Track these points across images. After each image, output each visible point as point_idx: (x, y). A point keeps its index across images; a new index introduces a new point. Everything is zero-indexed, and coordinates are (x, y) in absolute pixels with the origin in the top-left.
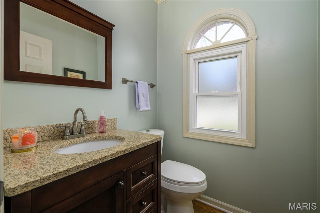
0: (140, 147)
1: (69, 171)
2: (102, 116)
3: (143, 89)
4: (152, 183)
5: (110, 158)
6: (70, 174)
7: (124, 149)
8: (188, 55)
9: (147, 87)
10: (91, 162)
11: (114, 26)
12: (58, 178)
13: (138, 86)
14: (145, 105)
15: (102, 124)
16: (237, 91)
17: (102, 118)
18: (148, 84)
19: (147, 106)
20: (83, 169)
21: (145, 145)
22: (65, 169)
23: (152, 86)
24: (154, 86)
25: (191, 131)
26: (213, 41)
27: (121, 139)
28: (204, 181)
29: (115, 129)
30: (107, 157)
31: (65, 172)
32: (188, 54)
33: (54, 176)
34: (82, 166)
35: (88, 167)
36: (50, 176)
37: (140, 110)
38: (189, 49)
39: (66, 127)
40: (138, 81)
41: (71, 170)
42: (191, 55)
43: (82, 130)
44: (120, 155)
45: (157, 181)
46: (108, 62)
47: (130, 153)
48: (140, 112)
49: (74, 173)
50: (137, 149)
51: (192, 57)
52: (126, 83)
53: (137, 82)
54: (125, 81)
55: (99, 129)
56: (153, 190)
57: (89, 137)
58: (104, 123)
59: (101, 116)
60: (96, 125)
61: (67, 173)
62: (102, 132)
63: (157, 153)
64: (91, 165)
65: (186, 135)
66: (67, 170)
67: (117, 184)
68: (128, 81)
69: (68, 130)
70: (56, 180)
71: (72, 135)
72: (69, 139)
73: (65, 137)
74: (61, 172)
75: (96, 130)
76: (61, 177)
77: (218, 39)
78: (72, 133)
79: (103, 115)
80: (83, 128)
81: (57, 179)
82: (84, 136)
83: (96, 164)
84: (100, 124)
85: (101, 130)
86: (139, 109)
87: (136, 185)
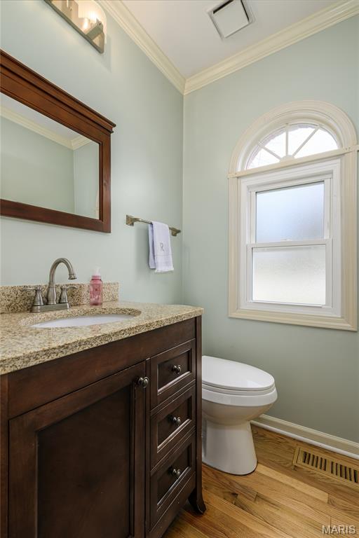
0: (172, 323)
1: (67, 348)
2: (96, 277)
3: (161, 234)
4: (188, 387)
5: (128, 335)
6: (68, 354)
7: (148, 322)
8: (239, 180)
9: (169, 232)
10: (99, 337)
11: (114, 126)
12: (50, 359)
13: (153, 231)
14: (164, 262)
15: (96, 290)
16: (325, 238)
17: (95, 279)
18: (170, 229)
19: (167, 264)
20: (87, 348)
21: (179, 320)
22: (61, 345)
23: (175, 232)
24: (179, 231)
25: (243, 306)
26: (282, 156)
27: (133, 313)
28: (271, 387)
29: (115, 300)
30: (122, 332)
31: (61, 350)
32: (238, 178)
33: (44, 353)
34: (86, 342)
35: (95, 345)
36: (37, 353)
37: (156, 271)
38: (239, 170)
39: (37, 291)
40: (153, 222)
41: (70, 347)
42: (242, 180)
43: (62, 298)
44: (143, 331)
45: (196, 383)
46: (104, 187)
47: (157, 329)
48: (155, 273)
49: (74, 352)
50: (166, 324)
51: (245, 183)
52: (132, 224)
53: (151, 224)
54: (131, 221)
55: (91, 298)
56: (189, 400)
57: (76, 309)
58: (99, 288)
59: (94, 276)
60: (84, 292)
61: (64, 351)
62: (96, 304)
63: (196, 337)
64: (98, 343)
65: (234, 315)
66: (63, 346)
67: (136, 381)
68: (136, 220)
69: (40, 297)
70: (48, 362)
71: (47, 304)
72: (43, 311)
73: (35, 308)
74: (54, 349)
75: (85, 301)
76: (55, 357)
77: (291, 153)
78: (47, 301)
79: (97, 274)
80: (65, 294)
81: (48, 360)
82: (67, 309)
83: (107, 342)
84: (92, 290)
85: (93, 300)
86: (155, 269)
87: (164, 387)
